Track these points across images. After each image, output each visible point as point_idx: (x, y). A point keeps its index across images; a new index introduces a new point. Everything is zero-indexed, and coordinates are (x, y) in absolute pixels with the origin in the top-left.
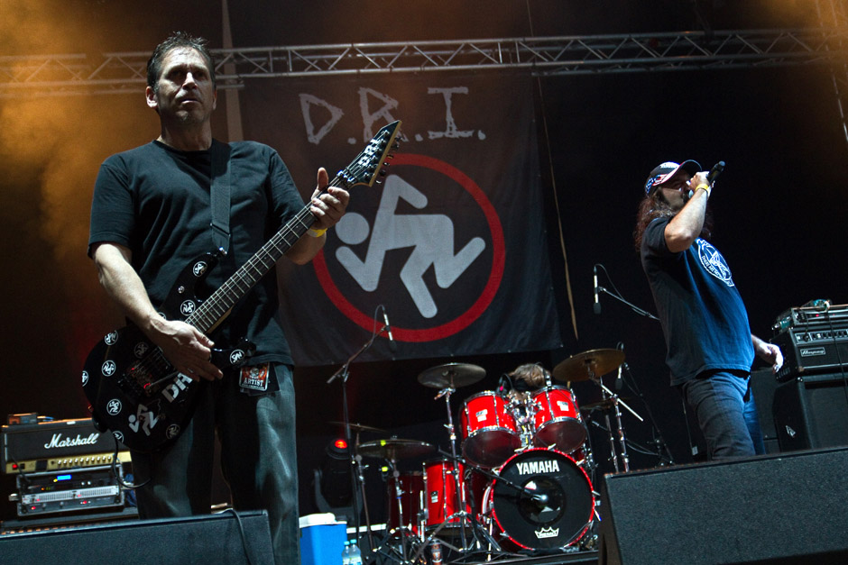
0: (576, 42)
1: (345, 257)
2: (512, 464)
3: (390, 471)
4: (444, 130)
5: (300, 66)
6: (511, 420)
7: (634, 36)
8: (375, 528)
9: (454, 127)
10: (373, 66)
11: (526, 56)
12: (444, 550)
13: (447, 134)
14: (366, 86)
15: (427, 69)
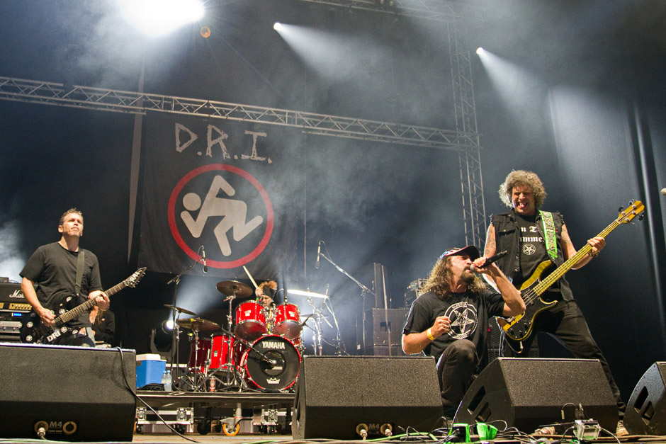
0: (328, 118)
1: (185, 216)
2: (260, 341)
3: (194, 336)
4: (250, 155)
5: (178, 108)
6: (262, 318)
7: (359, 120)
8: (181, 366)
9: (256, 154)
10: (217, 114)
11: (300, 122)
12: (217, 383)
13: (251, 158)
14: (212, 124)
15: (247, 120)
